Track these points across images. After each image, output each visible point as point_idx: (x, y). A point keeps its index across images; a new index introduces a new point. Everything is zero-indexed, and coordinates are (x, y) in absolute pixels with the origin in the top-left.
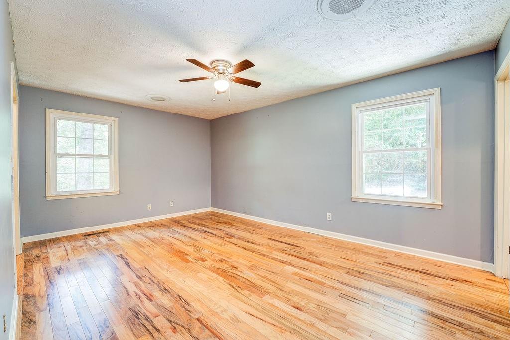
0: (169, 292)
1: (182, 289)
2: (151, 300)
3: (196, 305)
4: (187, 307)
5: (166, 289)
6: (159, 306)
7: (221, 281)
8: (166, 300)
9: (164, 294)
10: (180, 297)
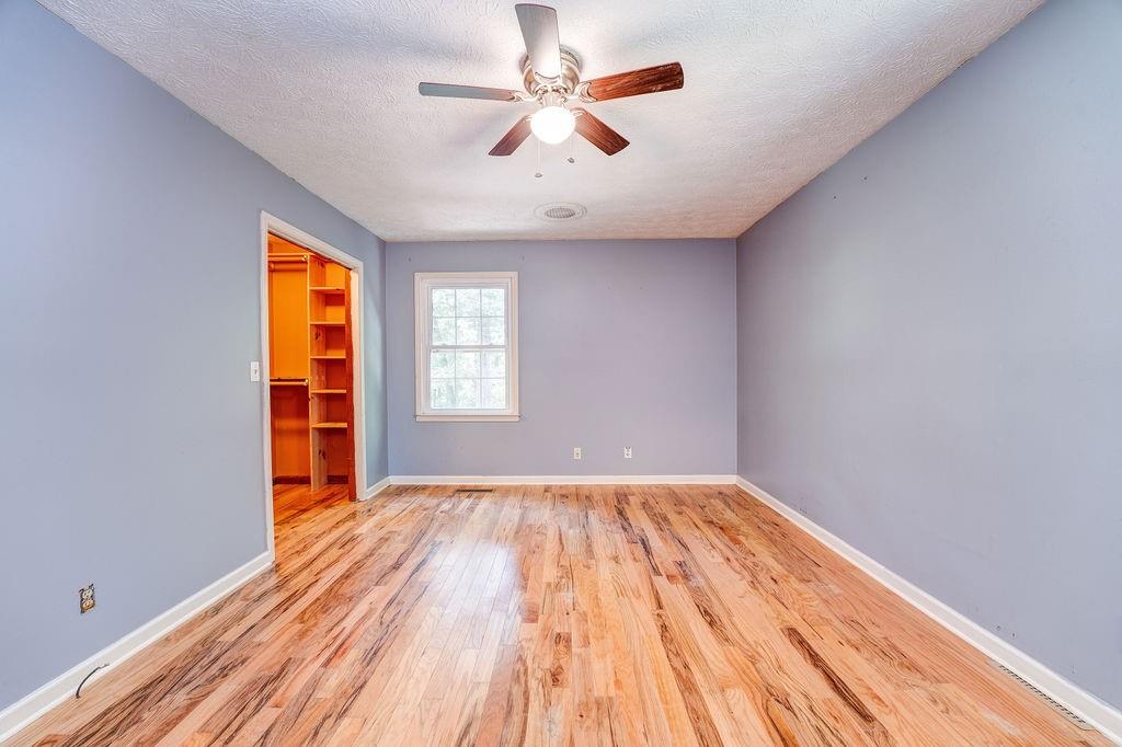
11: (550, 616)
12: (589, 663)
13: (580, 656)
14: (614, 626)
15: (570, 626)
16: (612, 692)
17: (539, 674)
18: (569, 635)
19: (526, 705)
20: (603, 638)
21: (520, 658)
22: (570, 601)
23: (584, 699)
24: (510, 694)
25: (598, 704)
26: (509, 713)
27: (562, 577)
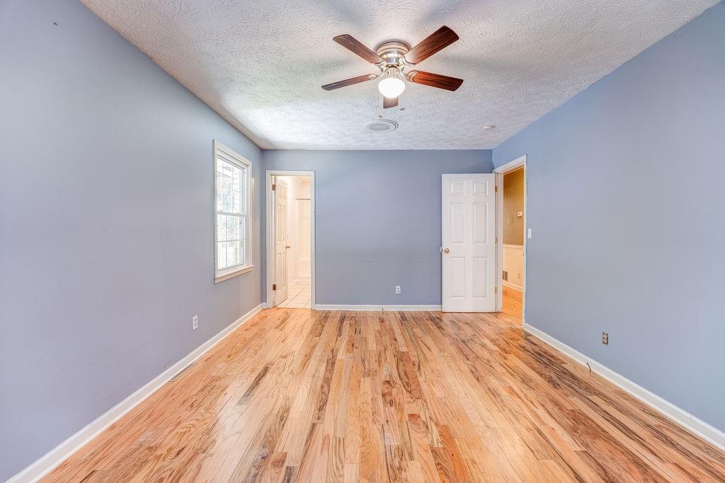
0: (489, 389)
1: (473, 387)
2: (510, 388)
3: (465, 368)
4: (474, 370)
5: (493, 394)
6: (503, 381)
7: (423, 376)
8: (494, 382)
9: (495, 389)
10: (478, 380)
11: (401, 420)
12: (372, 391)
13: (377, 394)
14: (355, 411)
15: (385, 411)
16: (362, 379)
17: (397, 386)
18: (385, 406)
19: (399, 375)
20: (363, 403)
21: (410, 393)
22: (387, 434)
23: (375, 377)
24: (408, 378)
25: (369, 375)
26: (406, 373)
27: (400, 469)
